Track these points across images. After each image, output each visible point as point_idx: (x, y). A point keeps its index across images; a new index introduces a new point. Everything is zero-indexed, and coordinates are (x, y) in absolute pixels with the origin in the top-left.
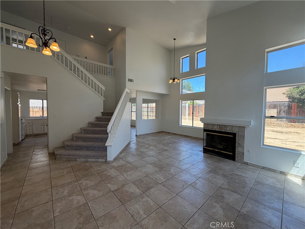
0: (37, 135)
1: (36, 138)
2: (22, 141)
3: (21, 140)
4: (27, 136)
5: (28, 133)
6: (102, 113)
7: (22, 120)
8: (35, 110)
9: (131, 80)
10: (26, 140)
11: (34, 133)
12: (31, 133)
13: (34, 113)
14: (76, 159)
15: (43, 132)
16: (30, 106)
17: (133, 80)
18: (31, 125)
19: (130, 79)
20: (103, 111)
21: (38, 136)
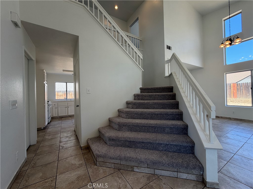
0: (61, 118)
1: (61, 121)
2: (48, 125)
3: (47, 123)
4: (53, 118)
5: (54, 116)
6: (141, 89)
7: (48, 102)
8: (60, 94)
9: (169, 48)
10: (52, 123)
11: (59, 115)
12: (57, 116)
13: (59, 96)
14: (132, 167)
15: (67, 114)
16: (56, 91)
17: (171, 47)
18: (56, 107)
19: (168, 45)
20: (141, 87)
21: (63, 118)
